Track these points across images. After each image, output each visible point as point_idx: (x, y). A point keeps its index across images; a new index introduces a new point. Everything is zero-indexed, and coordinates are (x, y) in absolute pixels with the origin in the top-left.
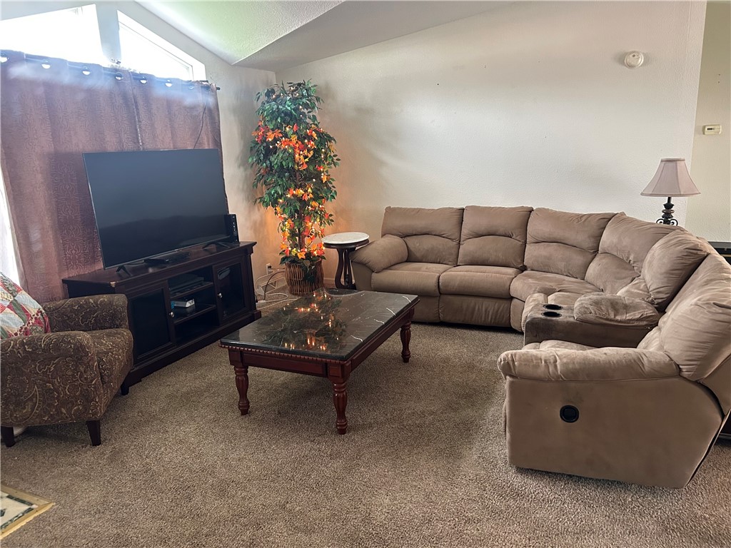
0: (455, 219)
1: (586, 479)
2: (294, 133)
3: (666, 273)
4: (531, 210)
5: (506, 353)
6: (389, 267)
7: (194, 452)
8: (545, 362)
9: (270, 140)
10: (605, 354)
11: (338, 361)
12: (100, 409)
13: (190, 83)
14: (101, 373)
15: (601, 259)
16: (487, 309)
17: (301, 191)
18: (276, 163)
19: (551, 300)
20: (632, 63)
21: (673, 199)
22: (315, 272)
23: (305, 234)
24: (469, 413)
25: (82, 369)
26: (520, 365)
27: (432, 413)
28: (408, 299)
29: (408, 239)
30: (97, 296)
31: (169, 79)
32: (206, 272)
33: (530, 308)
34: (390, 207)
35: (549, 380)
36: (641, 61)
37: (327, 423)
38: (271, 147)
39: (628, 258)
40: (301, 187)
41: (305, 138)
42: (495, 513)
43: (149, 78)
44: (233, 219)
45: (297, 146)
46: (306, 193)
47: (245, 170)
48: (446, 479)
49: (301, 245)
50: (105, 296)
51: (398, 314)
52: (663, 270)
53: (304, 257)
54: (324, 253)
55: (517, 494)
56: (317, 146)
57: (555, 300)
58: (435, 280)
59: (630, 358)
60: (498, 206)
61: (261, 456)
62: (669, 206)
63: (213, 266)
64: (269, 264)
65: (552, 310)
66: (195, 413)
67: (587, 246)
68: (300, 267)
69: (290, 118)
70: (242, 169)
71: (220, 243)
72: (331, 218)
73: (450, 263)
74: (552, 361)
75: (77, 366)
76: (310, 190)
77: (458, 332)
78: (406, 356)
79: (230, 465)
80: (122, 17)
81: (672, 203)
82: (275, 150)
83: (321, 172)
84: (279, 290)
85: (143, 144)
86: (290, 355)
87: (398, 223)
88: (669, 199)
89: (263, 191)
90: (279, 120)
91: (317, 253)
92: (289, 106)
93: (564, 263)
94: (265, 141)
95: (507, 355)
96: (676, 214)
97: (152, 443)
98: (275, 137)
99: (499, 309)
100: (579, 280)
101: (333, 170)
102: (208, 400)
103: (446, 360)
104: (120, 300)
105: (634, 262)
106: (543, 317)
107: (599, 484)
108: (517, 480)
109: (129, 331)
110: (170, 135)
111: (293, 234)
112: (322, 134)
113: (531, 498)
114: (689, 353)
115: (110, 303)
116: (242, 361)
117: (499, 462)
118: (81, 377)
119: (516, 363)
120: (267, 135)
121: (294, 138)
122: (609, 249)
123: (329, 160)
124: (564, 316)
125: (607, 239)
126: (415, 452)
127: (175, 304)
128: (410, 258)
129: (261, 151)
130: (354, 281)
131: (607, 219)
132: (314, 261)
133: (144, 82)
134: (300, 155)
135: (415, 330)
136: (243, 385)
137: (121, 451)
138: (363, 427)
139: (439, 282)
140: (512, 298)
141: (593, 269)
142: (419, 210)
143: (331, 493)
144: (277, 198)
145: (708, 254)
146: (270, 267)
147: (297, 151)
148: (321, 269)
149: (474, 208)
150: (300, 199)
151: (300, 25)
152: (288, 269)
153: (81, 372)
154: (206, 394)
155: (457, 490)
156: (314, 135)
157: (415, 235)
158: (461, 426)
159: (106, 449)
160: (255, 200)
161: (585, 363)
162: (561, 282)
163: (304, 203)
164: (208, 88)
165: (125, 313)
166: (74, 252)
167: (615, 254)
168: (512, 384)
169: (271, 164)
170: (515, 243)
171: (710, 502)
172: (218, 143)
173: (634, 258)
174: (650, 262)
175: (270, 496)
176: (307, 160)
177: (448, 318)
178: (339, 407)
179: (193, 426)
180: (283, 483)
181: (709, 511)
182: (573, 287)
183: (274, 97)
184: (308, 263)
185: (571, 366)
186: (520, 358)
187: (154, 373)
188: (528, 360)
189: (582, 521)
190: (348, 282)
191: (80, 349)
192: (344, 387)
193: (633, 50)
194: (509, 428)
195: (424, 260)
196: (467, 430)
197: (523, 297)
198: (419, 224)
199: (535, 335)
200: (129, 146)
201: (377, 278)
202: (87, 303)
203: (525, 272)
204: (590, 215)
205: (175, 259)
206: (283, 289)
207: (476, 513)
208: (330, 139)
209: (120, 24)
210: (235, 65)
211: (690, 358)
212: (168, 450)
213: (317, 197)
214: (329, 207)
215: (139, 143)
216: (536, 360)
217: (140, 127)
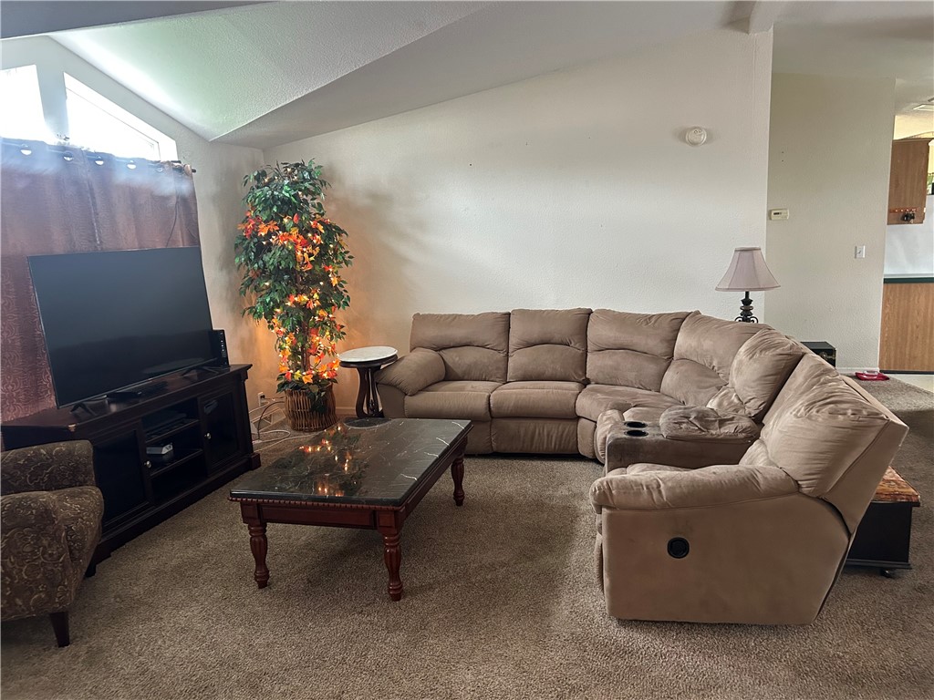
0: (500, 327)
1: (699, 624)
2: (295, 225)
3: (759, 379)
4: (590, 312)
5: (599, 480)
6: (425, 388)
7: (204, 642)
8: (648, 488)
9: (263, 234)
10: (714, 473)
11: (390, 507)
12: (70, 596)
13: (159, 164)
14: (69, 547)
15: (679, 366)
16: (550, 433)
17: (305, 298)
18: (272, 264)
19: (628, 416)
20: (695, 140)
21: (750, 293)
22: (325, 399)
23: (311, 351)
24: (549, 560)
25: (45, 542)
26: (619, 493)
27: (503, 565)
28: (461, 425)
29: (446, 354)
30: (50, 445)
31: (131, 159)
32: (188, 406)
33: (605, 427)
34: (418, 314)
35: (655, 509)
36: (704, 138)
37: (374, 589)
38: (264, 243)
39: (711, 364)
40: (303, 292)
41: (308, 232)
42: (604, 676)
43: (107, 158)
44: (219, 336)
45: (299, 241)
46: (312, 299)
47: (229, 272)
48: (536, 642)
49: (305, 367)
50: (61, 444)
51: (452, 444)
52: (755, 377)
53: (311, 381)
54: (336, 375)
55: (625, 652)
56: (324, 241)
57: (633, 417)
58: (485, 401)
59: (743, 476)
60: (549, 309)
61: (296, 638)
62: (747, 302)
63: (199, 398)
64: (261, 394)
65: (636, 428)
66: (196, 592)
67: (659, 352)
68: (306, 394)
69: (288, 207)
70: (225, 272)
71: (206, 368)
72: (342, 330)
73: (498, 380)
74: (655, 486)
75: (38, 539)
76: (316, 296)
77: (516, 463)
78: (459, 497)
79: (258, 655)
80: (70, 81)
81: (750, 298)
82: (269, 247)
83: (329, 273)
84: (276, 426)
85: (101, 242)
86: (326, 504)
87: (432, 333)
88: (747, 294)
89: (253, 299)
90: (275, 209)
91: (328, 375)
92: (287, 192)
93: (634, 374)
94: (255, 236)
95: (602, 483)
96: (758, 311)
97: (143, 636)
98: (269, 231)
99: (563, 432)
100: (653, 393)
101: (344, 271)
102: (209, 573)
103: (508, 499)
104: (82, 447)
105: (719, 368)
106: (627, 437)
107: (715, 629)
108: (622, 635)
109: (98, 489)
110: (134, 231)
111: (295, 352)
112: (330, 225)
113: (641, 654)
114: (807, 466)
115: (70, 453)
116: (259, 517)
117: (596, 616)
118: (43, 553)
119: (613, 492)
120: (258, 228)
121: (295, 232)
122: (688, 354)
123: (340, 259)
124: (651, 434)
125: (683, 342)
126: (493, 613)
127: (151, 451)
128: (449, 376)
129: (250, 248)
130: (380, 409)
131: (679, 320)
132: (325, 386)
133: (100, 163)
134: (303, 252)
135: (468, 464)
136: (260, 548)
137: (100, 650)
138: (422, 589)
139: (489, 404)
140: (579, 418)
141: (670, 378)
142: (455, 317)
143: (396, 674)
144: (273, 308)
145: (804, 354)
146: (263, 397)
147: (299, 247)
148: (332, 395)
149: (523, 312)
150: (303, 308)
151: (305, 93)
152: (289, 398)
153: (45, 547)
154: (206, 566)
155: (553, 654)
156: (321, 228)
157: (453, 347)
158: (541, 577)
159: (78, 649)
160: (243, 312)
161: (693, 486)
162: (634, 396)
163: (310, 313)
164: (180, 170)
165: (91, 466)
166: (10, 387)
167: (695, 359)
168: (610, 517)
169: (265, 264)
170: (575, 350)
171: (840, 638)
172: (195, 240)
173: (719, 363)
174: (739, 370)
175: (318, 687)
176: (312, 258)
177: (504, 448)
178: (391, 565)
179: (196, 608)
180: (332, 669)
181: (841, 648)
182: (649, 400)
183: (266, 180)
184: (315, 389)
185: (678, 491)
186: (618, 485)
187: (127, 544)
188: (627, 487)
189: (704, 675)
190: (372, 410)
191: (46, 515)
192: (397, 540)
193: (696, 126)
194: (610, 570)
195: (466, 377)
196: (550, 582)
197: (593, 416)
198: (458, 333)
199: (619, 458)
200: (82, 245)
201: (413, 402)
202: (37, 454)
203: (588, 387)
204: (661, 315)
205: (149, 392)
206: (282, 424)
207: (581, 679)
208: (340, 232)
209: (67, 90)
210: (215, 142)
211: (808, 472)
212: (168, 642)
213: (325, 305)
214: (339, 316)
215: (96, 241)
216: (636, 486)
217: (97, 221)
